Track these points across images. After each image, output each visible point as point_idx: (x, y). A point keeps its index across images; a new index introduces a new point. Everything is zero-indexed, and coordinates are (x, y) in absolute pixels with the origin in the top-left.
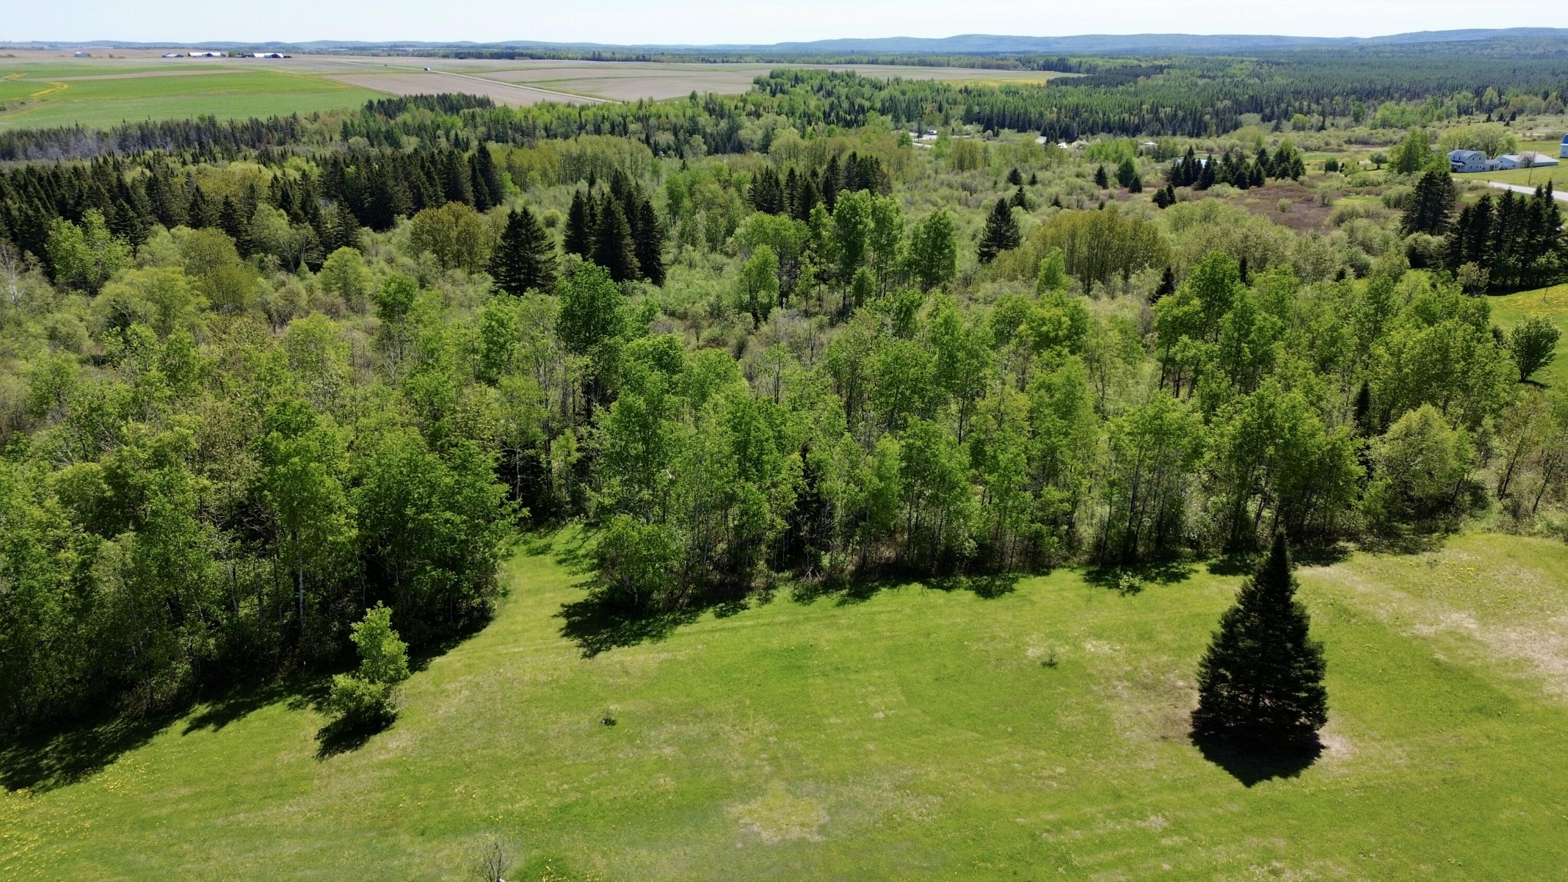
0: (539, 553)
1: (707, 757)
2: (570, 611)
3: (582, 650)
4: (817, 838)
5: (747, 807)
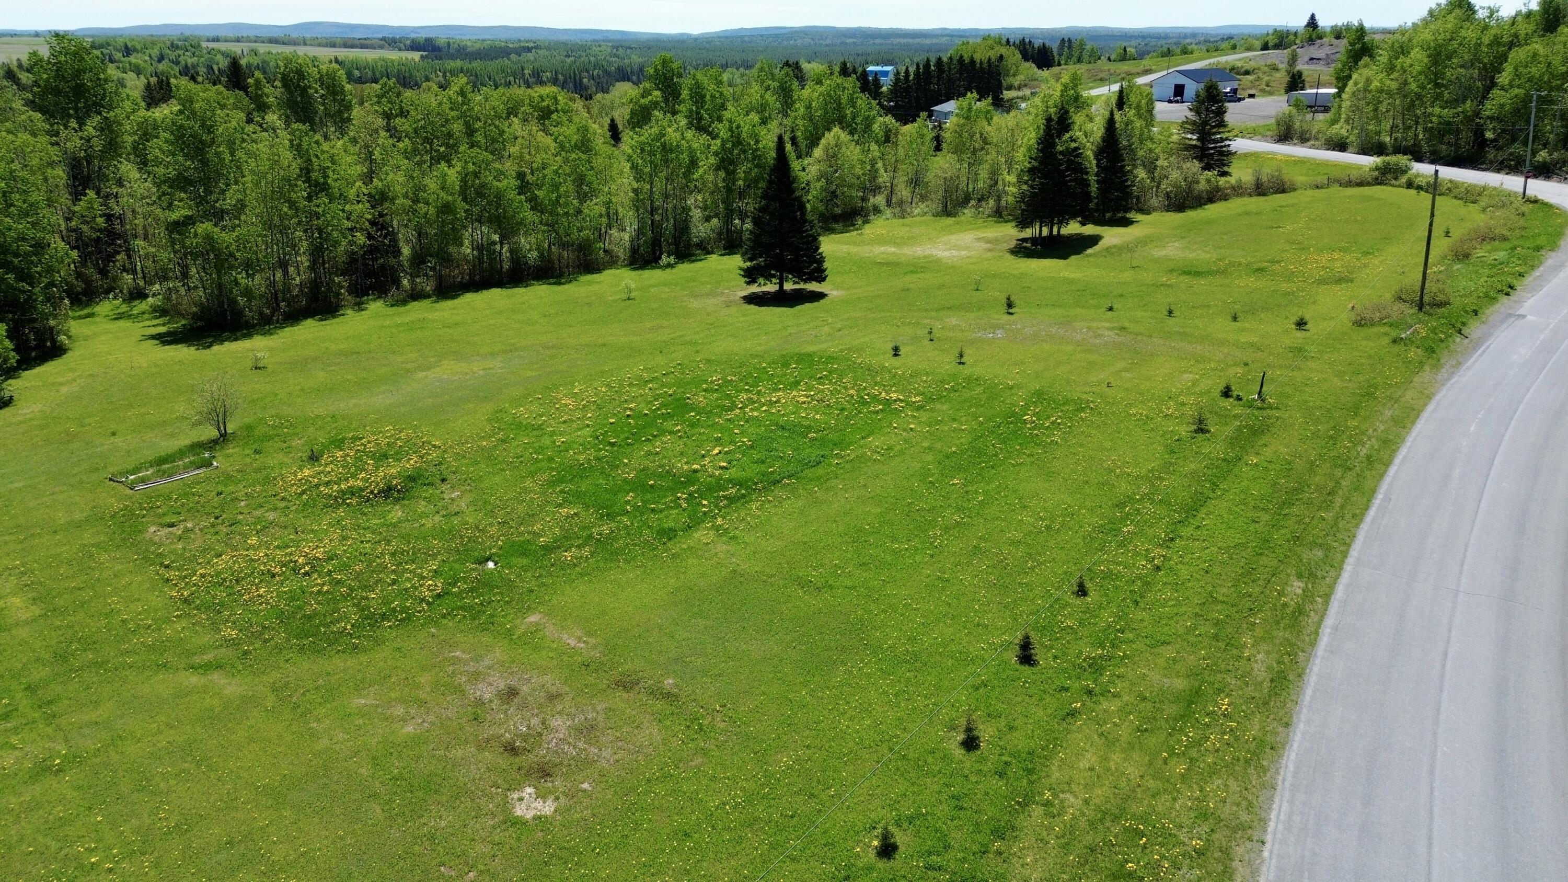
4: (501, 371)
5: (429, 372)
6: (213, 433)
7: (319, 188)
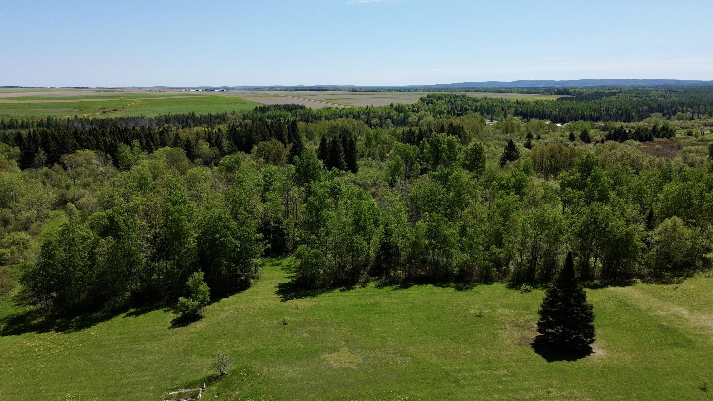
0: (275, 266)
1: (319, 338)
2: (281, 286)
3: (281, 299)
4: (355, 367)
5: (330, 355)
6: (218, 373)
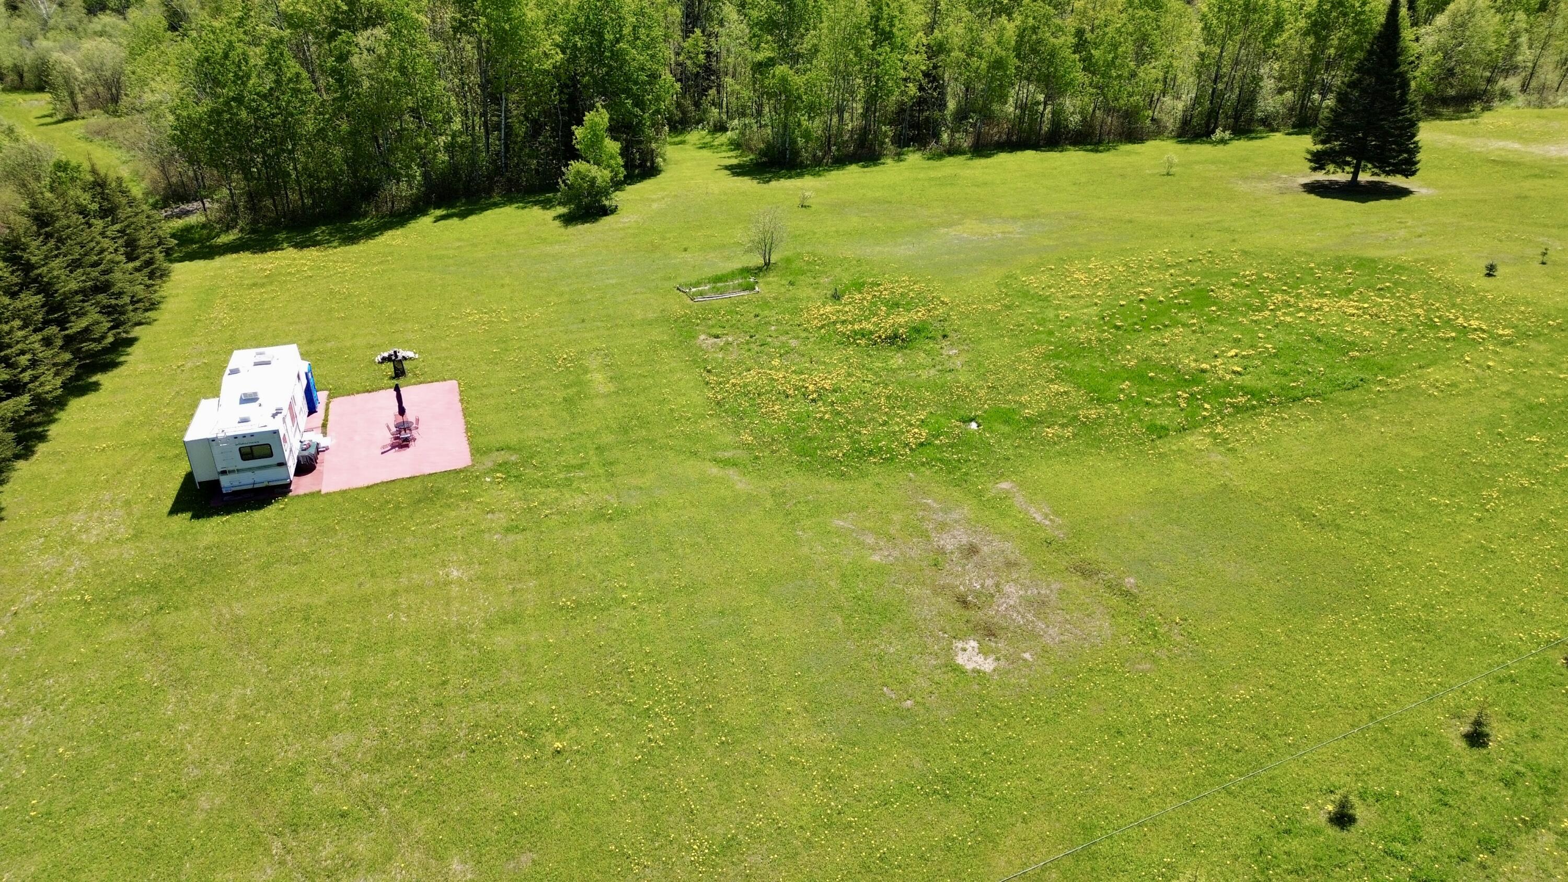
0: (678, 144)
3: (755, 181)
4: (1020, 236)
5: (951, 229)
6: (761, 262)
7: (884, 36)
